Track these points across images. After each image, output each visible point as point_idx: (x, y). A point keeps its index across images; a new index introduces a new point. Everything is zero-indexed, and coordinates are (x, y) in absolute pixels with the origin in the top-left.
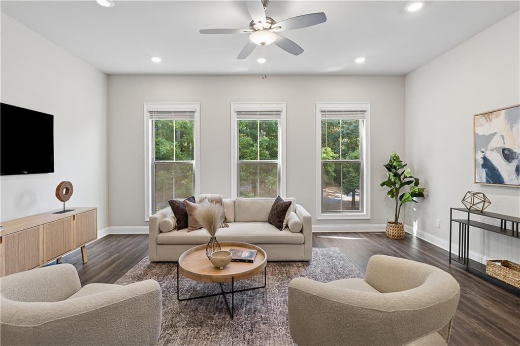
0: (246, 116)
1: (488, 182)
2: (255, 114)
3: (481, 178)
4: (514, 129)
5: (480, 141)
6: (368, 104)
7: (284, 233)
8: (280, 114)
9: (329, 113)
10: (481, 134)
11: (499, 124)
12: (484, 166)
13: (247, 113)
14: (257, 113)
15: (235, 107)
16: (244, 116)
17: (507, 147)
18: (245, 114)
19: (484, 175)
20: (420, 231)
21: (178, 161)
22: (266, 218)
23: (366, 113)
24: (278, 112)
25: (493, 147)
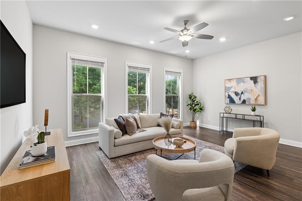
0: (133, 69)
1: (230, 103)
2: (138, 69)
3: (227, 102)
4: (239, 86)
5: (227, 89)
6: (182, 70)
8: (149, 70)
10: (227, 86)
11: (234, 83)
12: (228, 98)
14: (139, 68)
15: (127, 63)
17: (236, 91)
18: (140, 69)
19: (229, 101)
20: (200, 124)
23: (181, 74)
25: (232, 91)
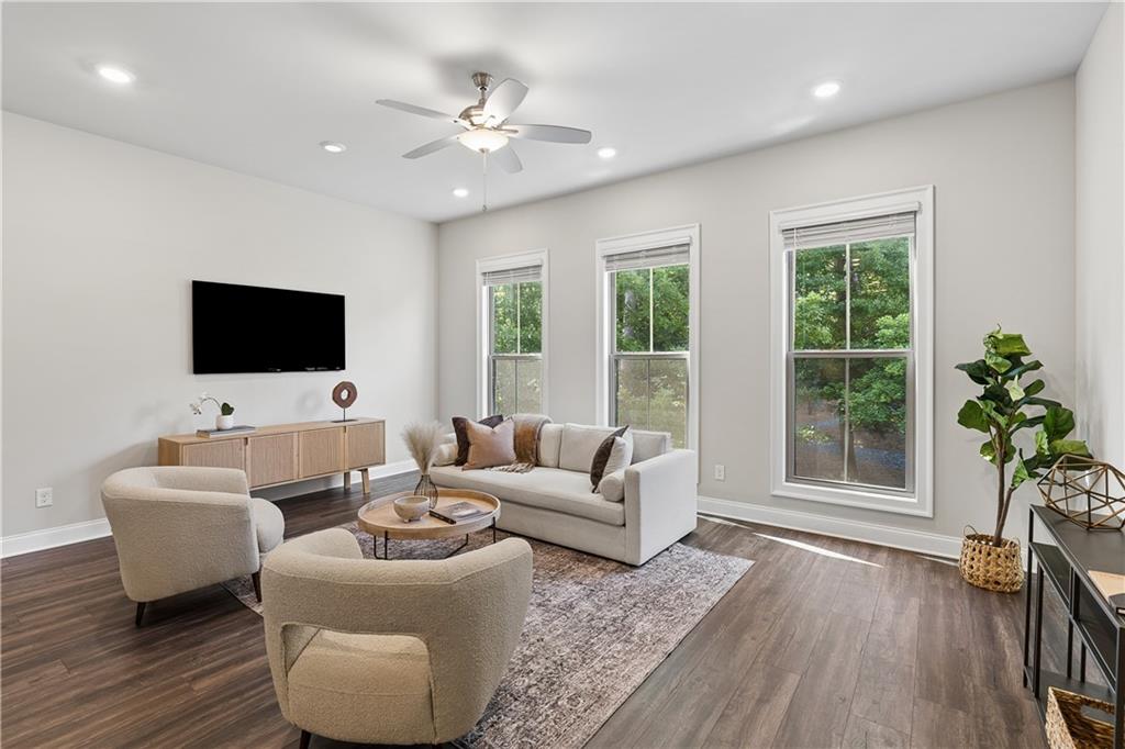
6: (925, 189)
9: (802, 232)
13: (624, 256)
16: (618, 263)
21: (523, 355)
23: (919, 217)
24: (684, 247)
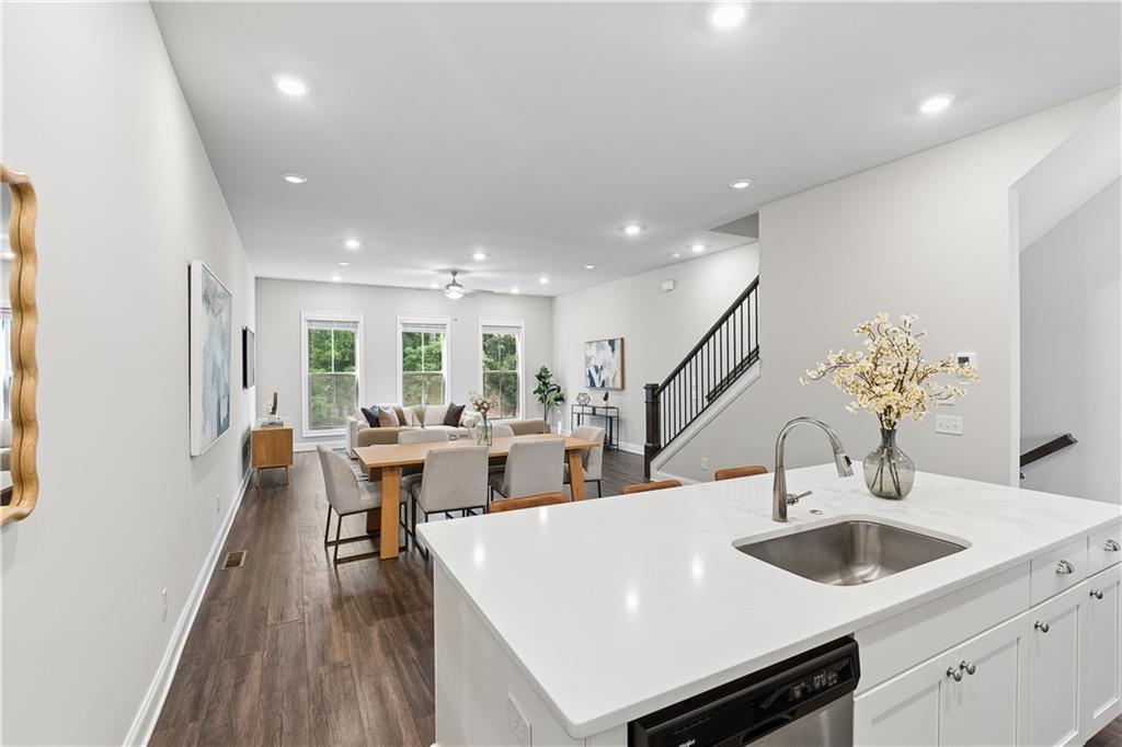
6: (523, 321)
7: (461, 429)
9: (489, 328)
12: (589, 376)
15: (401, 318)
16: (406, 327)
17: (597, 364)
19: (589, 382)
21: (337, 373)
22: (442, 422)
23: (521, 329)
24: (442, 326)
25: (593, 364)
